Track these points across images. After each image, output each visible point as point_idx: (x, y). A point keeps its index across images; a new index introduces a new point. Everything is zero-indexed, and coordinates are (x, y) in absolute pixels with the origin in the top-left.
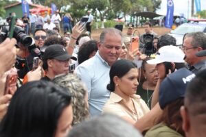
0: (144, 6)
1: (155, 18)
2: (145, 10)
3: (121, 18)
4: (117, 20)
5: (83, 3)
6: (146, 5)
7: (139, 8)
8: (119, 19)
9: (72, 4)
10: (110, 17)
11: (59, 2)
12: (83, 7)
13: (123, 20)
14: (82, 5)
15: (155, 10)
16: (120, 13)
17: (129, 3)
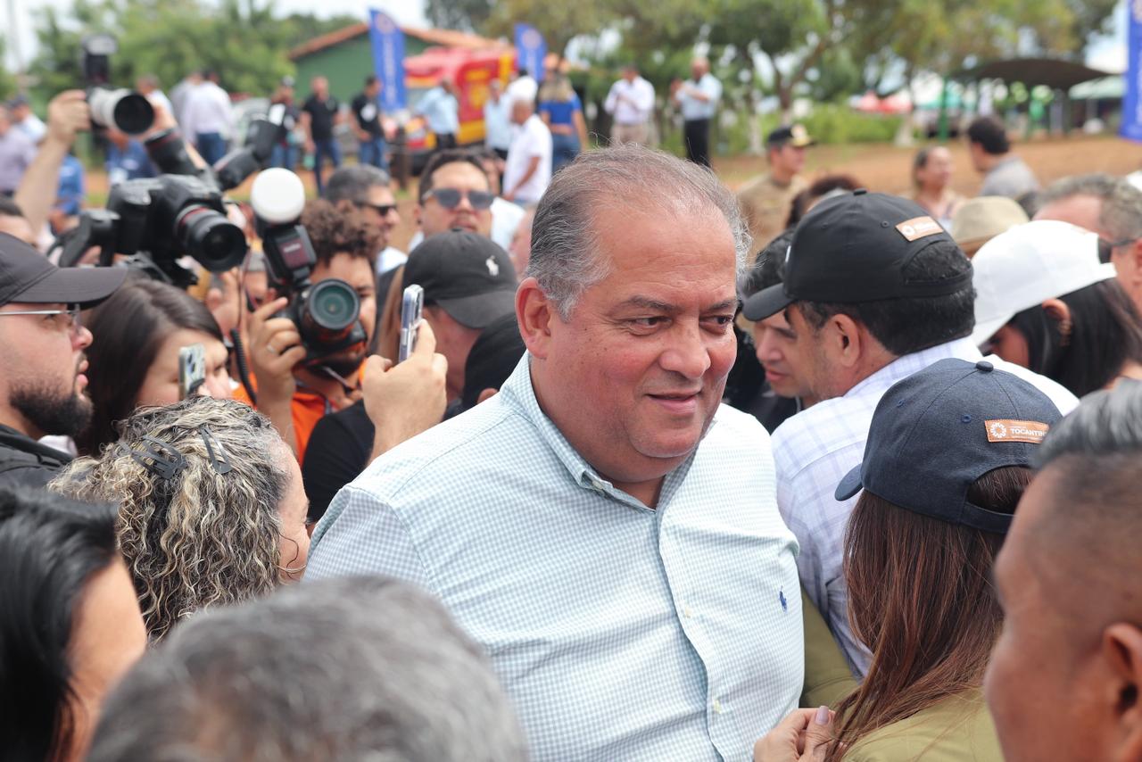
0: (1020, 24)
1: (1082, 91)
2: (1025, 45)
3: (892, 93)
4: (867, 102)
5: (681, 17)
6: (1030, 18)
7: (990, 34)
8: (882, 97)
9: (628, 23)
10: (833, 90)
11: (560, 14)
12: (685, 41)
13: (901, 101)
14: (674, 30)
15: (1084, 42)
16: (883, 63)
17: (934, 11)
